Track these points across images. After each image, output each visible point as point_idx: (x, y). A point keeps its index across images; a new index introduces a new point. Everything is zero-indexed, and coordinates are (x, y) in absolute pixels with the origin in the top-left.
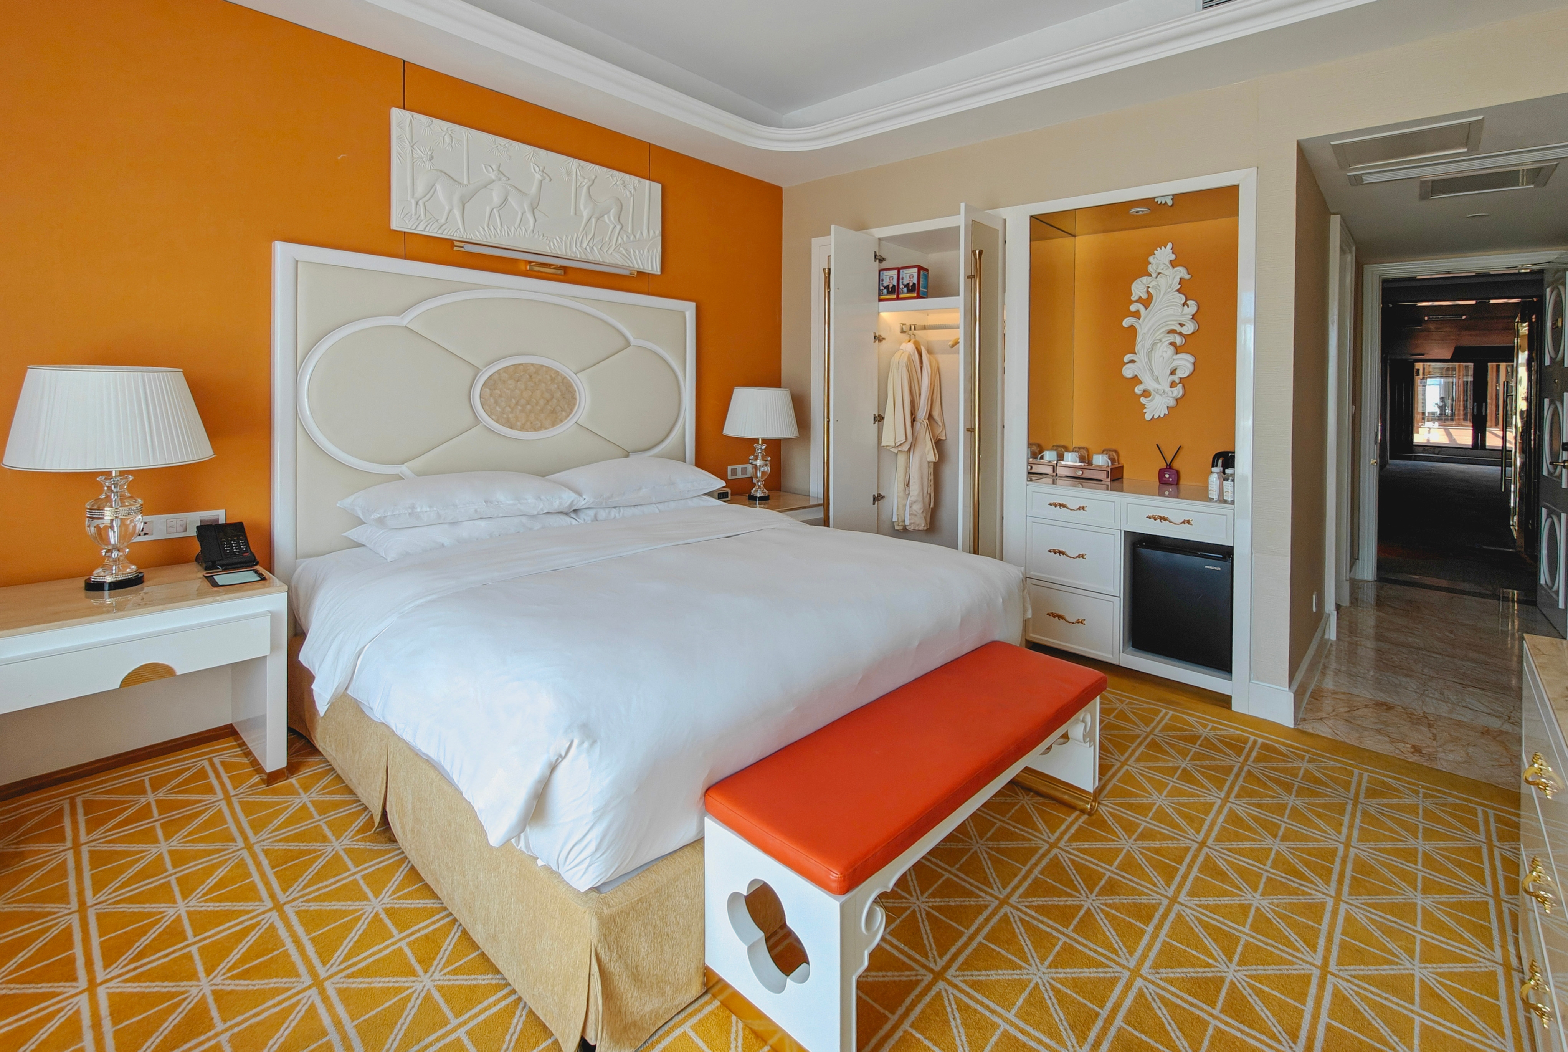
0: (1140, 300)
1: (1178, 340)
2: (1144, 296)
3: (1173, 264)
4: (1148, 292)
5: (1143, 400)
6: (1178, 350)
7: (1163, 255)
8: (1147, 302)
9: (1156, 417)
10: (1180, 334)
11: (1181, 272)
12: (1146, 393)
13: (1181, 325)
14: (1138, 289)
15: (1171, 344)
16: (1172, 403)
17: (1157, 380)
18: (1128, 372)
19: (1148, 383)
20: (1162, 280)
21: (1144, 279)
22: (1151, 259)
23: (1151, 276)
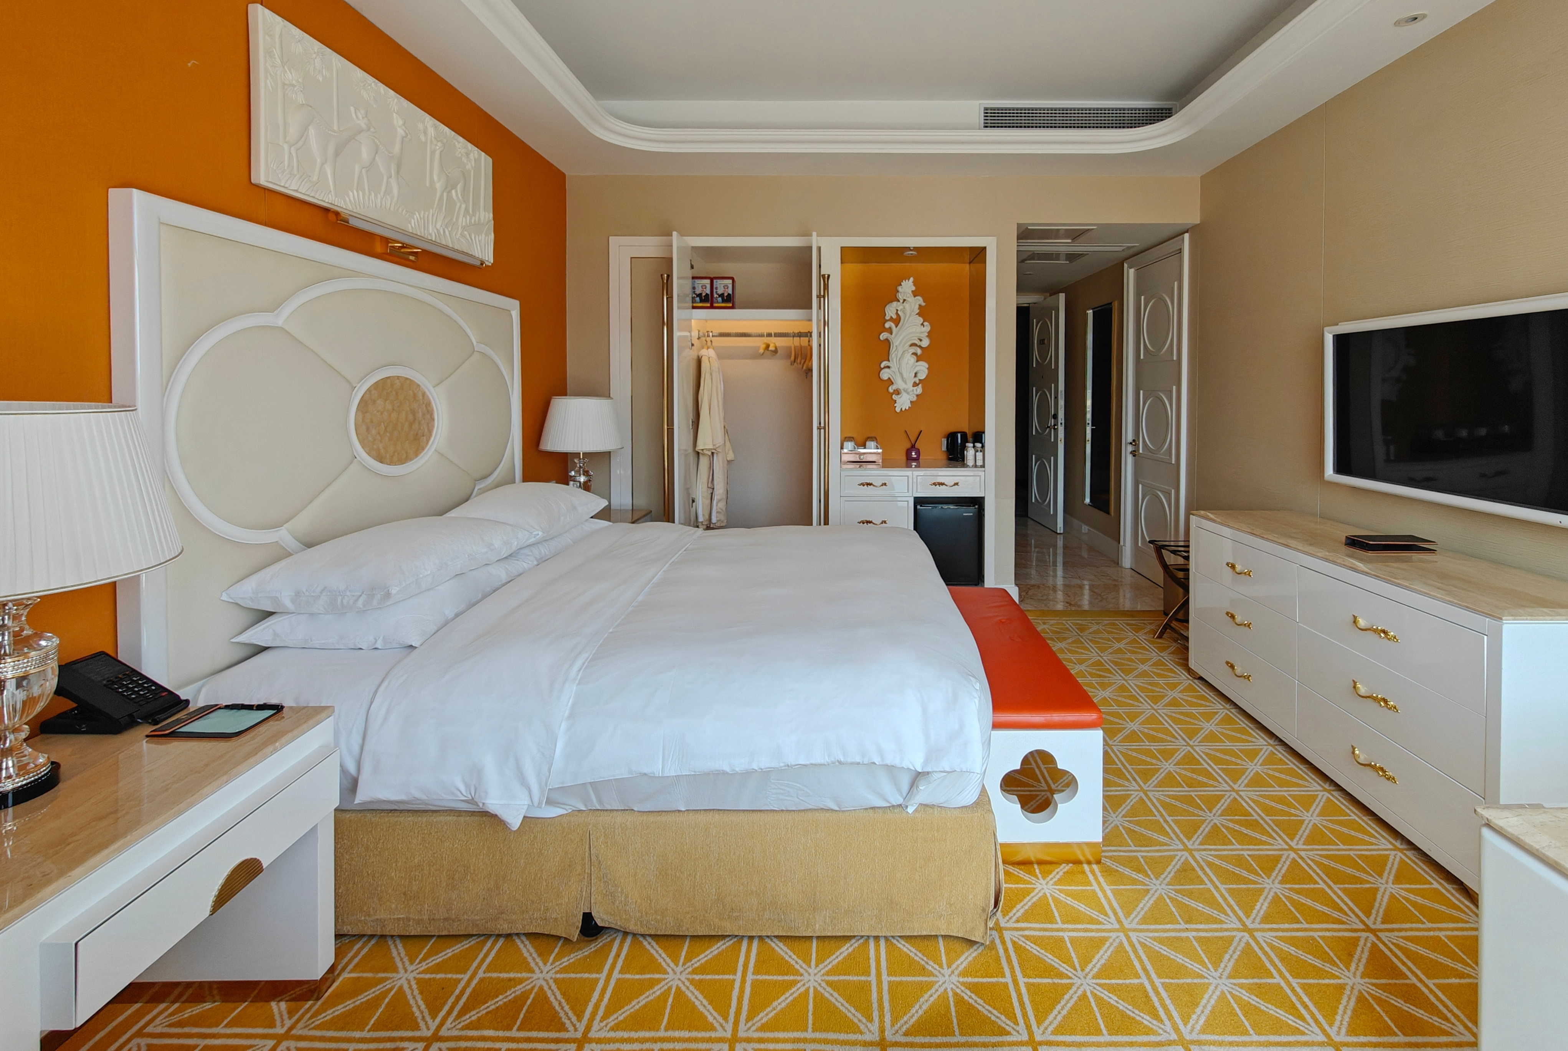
0: (891, 319)
1: (919, 351)
2: (894, 317)
3: (915, 294)
4: (897, 314)
5: (894, 397)
6: (919, 359)
7: (907, 287)
8: (897, 321)
9: (903, 409)
10: (920, 347)
11: (919, 300)
12: (897, 392)
13: (921, 340)
14: (890, 311)
15: (913, 354)
16: (915, 399)
17: (905, 382)
18: (885, 375)
19: (899, 384)
20: (906, 305)
21: (895, 303)
22: (900, 288)
23: (899, 301)
